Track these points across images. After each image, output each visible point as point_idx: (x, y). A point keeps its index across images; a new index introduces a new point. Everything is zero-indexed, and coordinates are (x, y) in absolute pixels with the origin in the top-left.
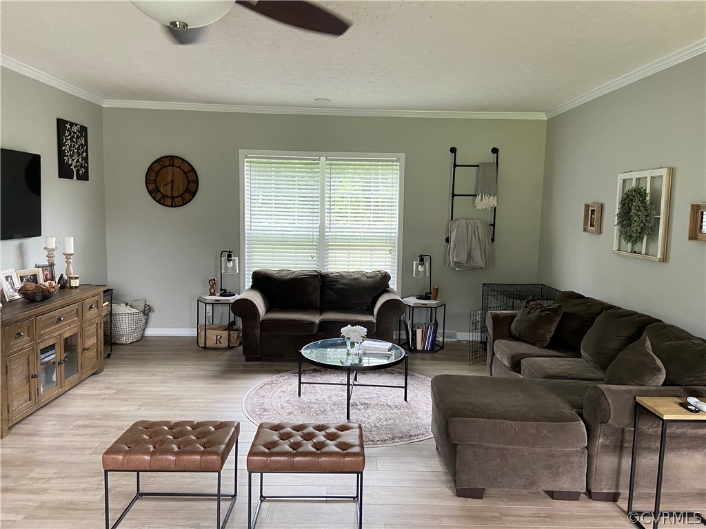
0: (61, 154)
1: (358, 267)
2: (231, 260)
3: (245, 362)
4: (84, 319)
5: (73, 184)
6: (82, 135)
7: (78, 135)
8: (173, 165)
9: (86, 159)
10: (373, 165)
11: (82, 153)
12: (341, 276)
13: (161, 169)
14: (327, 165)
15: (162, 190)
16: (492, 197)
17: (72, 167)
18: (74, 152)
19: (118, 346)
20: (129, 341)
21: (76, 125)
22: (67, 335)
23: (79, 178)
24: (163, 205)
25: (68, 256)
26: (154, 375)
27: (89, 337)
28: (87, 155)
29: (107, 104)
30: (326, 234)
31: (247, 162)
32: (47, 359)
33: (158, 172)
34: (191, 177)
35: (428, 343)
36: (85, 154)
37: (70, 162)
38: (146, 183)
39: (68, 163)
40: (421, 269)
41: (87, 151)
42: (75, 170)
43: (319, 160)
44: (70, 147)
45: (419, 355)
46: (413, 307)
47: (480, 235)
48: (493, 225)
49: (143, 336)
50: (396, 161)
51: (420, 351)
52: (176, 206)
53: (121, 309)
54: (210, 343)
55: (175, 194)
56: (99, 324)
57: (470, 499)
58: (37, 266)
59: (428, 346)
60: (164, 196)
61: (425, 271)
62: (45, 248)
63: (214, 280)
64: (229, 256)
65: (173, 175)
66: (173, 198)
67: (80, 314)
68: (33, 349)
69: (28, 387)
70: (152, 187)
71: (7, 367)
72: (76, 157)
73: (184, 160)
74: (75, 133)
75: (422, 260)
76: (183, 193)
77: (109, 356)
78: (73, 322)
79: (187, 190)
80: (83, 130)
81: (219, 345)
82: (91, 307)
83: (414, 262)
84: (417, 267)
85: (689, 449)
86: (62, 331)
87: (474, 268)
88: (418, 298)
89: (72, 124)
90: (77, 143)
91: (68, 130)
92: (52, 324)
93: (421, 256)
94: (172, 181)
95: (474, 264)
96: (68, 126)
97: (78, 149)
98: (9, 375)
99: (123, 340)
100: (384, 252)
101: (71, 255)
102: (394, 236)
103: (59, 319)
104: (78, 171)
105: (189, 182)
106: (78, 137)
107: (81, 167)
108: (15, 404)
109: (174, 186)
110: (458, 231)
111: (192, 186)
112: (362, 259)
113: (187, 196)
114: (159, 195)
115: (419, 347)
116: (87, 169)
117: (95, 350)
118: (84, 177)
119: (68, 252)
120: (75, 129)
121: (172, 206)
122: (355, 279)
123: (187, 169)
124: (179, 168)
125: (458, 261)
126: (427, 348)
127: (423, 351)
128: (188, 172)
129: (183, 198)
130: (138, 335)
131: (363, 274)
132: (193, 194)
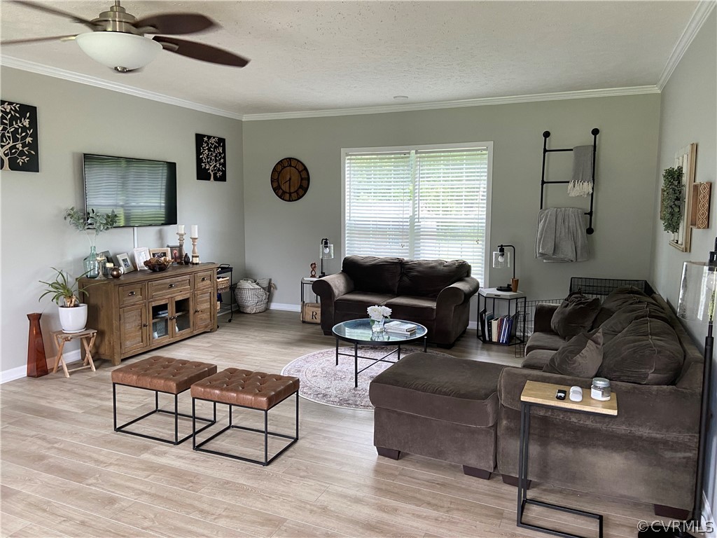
0: (199, 161)
1: (437, 256)
2: (327, 247)
3: (323, 336)
4: (196, 287)
5: (211, 184)
6: (219, 145)
7: (215, 146)
8: (290, 166)
9: (224, 165)
10: (465, 155)
11: (220, 159)
12: (420, 264)
13: (282, 169)
14: (417, 158)
15: (283, 187)
16: (586, 184)
17: (210, 171)
18: (211, 159)
19: (246, 315)
20: (254, 312)
21: (214, 138)
22: (179, 298)
23: (216, 179)
24: (283, 199)
25: (194, 239)
26: (247, 337)
27: (202, 302)
28: (225, 161)
29: (245, 118)
30: (416, 224)
31: (348, 159)
32: (163, 315)
33: (280, 172)
34: (304, 175)
35: (504, 335)
36: (222, 160)
37: (207, 167)
38: (272, 182)
39: (205, 168)
40: (500, 259)
41: (224, 158)
42: (212, 174)
43: (409, 153)
44: (208, 155)
45: (495, 347)
46: (486, 298)
47: (570, 224)
48: (591, 214)
49: (267, 309)
50: (484, 150)
51: (494, 343)
52: (293, 201)
53: (247, 285)
54: (308, 318)
55: (292, 191)
56: (212, 293)
57: (387, 458)
58: (168, 246)
59: (504, 338)
60: (284, 192)
61: (506, 262)
62: (177, 234)
63: (315, 264)
64: (326, 243)
65: (290, 174)
66: (290, 194)
67: (192, 283)
68: (145, 305)
69: (140, 333)
70: (276, 185)
71: (120, 315)
72: (213, 164)
73: (298, 161)
74: (212, 144)
75: (502, 250)
76: (298, 189)
77: (230, 321)
78: (185, 290)
79: (301, 187)
80: (221, 141)
81: (315, 321)
82: (203, 279)
83: (494, 253)
84: (497, 258)
85: (605, 447)
86: (173, 295)
87: (563, 261)
88: (498, 290)
89: (209, 137)
90: (214, 151)
91: (206, 142)
92: (164, 289)
93: (502, 246)
94: (290, 179)
95: (562, 256)
96: (206, 139)
97: (216, 156)
98: (122, 321)
99: (248, 310)
100: (472, 242)
101: (196, 239)
102: (482, 226)
103: (171, 285)
104: (215, 174)
105: (302, 179)
106: (216, 147)
107: (219, 170)
108: (128, 343)
109: (291, 183)
110: (545, 221)
111: (305, 183)
112: (450, 249)
113: (301, 192)
114: (281, 191)
115: (495, 339)
116: (224, 172)
117: (209, 313)
118: (223, 178)
119: (193, 237)
120: (212, 140)
121: (289, 201)
122: (432, 268)
123: (301, 168)
124: (295, 167)
125: (543, 252)
126: (503, 341)
127: (498, 343)
128: (302, 171)
129: (297, 194)
130: (262, 307)
131: (441, 263)
132: (306, 190)
